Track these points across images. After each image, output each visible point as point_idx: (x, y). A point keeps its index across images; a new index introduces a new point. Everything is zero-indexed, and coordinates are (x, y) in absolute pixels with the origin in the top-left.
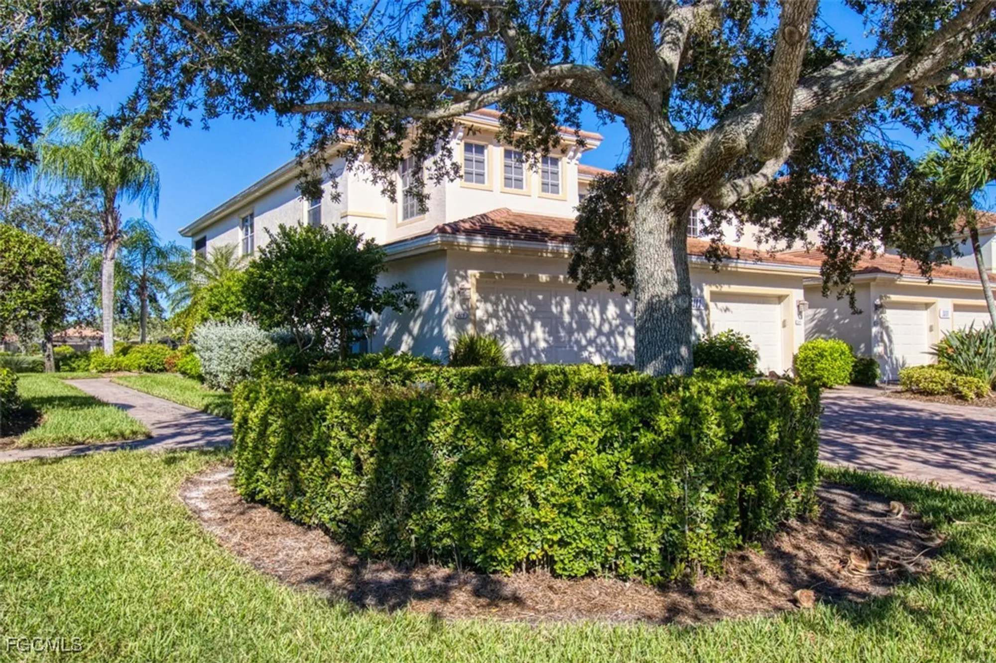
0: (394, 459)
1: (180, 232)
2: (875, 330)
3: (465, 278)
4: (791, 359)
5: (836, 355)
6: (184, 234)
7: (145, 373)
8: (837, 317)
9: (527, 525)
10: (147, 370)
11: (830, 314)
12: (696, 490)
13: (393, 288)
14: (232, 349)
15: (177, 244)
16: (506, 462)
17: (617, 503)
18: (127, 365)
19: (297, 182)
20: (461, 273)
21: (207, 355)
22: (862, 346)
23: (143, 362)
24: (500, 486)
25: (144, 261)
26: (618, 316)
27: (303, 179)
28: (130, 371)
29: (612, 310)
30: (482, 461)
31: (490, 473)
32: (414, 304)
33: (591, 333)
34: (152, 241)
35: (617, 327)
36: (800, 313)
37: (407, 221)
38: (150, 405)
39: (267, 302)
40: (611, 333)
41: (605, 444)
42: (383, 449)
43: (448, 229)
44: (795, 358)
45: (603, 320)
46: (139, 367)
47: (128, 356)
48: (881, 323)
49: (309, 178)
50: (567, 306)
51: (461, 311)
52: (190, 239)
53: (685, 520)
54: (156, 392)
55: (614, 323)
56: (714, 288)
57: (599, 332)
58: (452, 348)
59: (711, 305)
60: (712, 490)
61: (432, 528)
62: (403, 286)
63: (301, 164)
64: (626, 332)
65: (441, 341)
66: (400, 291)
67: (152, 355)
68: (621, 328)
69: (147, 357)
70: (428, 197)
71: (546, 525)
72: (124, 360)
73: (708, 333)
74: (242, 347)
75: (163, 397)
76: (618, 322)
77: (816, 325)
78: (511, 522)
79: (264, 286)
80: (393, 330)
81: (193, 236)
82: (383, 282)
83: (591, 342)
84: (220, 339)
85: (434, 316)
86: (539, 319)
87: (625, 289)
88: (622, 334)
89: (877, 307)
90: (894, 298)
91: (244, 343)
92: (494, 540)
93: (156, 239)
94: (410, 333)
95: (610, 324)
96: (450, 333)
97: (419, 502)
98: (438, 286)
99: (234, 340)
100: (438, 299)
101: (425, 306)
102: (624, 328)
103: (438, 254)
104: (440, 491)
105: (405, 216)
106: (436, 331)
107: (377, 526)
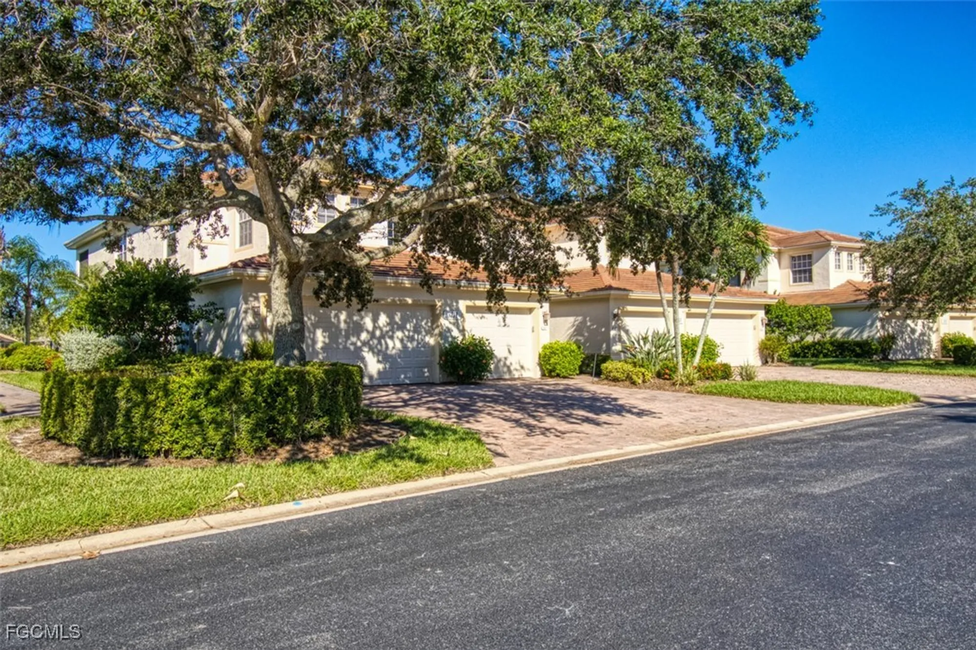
0: (101, 406)
1: (65, 245)
2: (613, 333)
3: (257, 299)
4: (537, 356)
5: (565, 353)
6: (69, 247)
7: (26, 372)
8: (589, 324)
9: (159, 434)
10: (29, 368)
11: (583, 322)
12: (239, 417)
13: (205, 306)
14: (87, 350)
15: (60, 258)
16: (149, 405)
17: (200, 423)
18: (10, 365)
19: (103, 240)
20: (254, 294)
21: (69, 355)
22: (604, 346)
23: (25, 362)
24: (146, 416)
25: (28, 273)
26: (388, 324)
27: (107, 239)
28: (12, 370)
29: (383, 319)
30: (137, 405)
31: (142, 409)
32: (223, 317)
33: (364, 336)
34: (36, 255)
35: (387, 332)
36: (546, 321)
37: (243, 247)
38: (19, 395)
39: (102, 317)
40: (383, 336)
41: (194, 397)
42: (97, 401)
43: (240, 264)
44: (540, 355)
45: (375, 328)
46: (22, 366)
47: (11, 357)
48: (620, 328)
49: (112, 238)
50: (343, 316)
51: (253, 322)
52: (75, 251)
53: (233, 429)
54: (27, 386)
55: (385, 329)
56: (469, 303)
57: (372, 335)
58: (245, 349)
59: (466, 315)
60: (247, 417)
61: (119, 438)
62: (213, 304)
63: (105, 228)
64: (395, 336)
65: (238, 344)
66: (211, 308)
67: (35, 356)
68: (390, 333)
69: (29, 358)
70: (206, 248)
71: (166, 433)
72: (9, 361)
73: (464, 335)
74: (95, 350)
75: (32, 390)
76: (388, 329)
77: (575, 330)
78: (151, 433)
79: (101, 306)
80: (211, 336)
81: (78, 248)
82: (198, 301)
83: (365, 344)
84: (78, 343)
85: (235, 326)
86: (318, 327)
87: (359, 307)
88: (392, 338)
89: (615, 316)
90: (630, 308)
91: (96, 346)
92: (144, 441)
93: (40, 254)
94: (222, 339)
95: (381, 330)
96: (244, 339)
97: (112, 426)
98: (237, 305)
99: (88, 344)
100: (237, 315)
101: (230, 319)
102: (393, 332)
103: (234, 282)
104: (120, 419)
105: (241, 244)
106: (236, 338)
107: (95, 439)
